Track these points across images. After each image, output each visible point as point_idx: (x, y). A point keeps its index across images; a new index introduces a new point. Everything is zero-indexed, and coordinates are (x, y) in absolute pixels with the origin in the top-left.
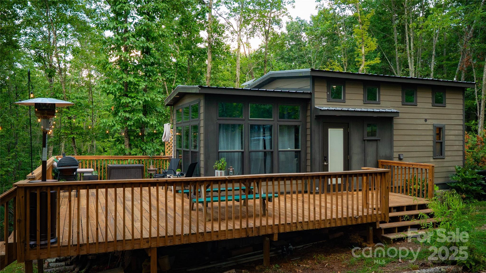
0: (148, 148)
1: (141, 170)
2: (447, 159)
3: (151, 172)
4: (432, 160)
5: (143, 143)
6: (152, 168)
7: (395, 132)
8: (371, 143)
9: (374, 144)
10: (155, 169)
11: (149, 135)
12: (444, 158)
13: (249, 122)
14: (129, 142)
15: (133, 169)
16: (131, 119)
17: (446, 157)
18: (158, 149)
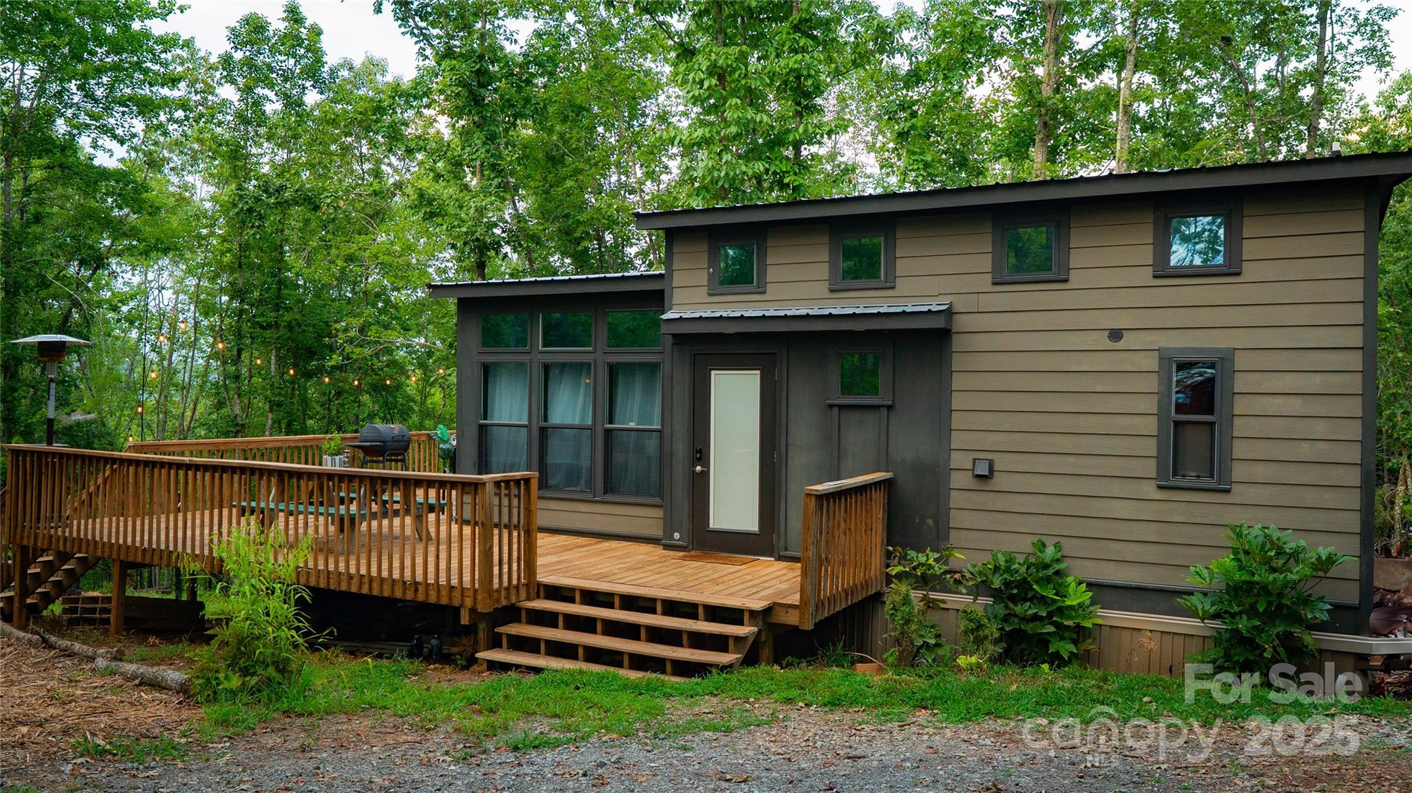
2: (1240, 493)
4: (1150, 490)
7: (958, 382)
8: (855, 417)
9: (871, 419)
12: (1228, 491)
13: (540, 356)
17: (1235, 488)
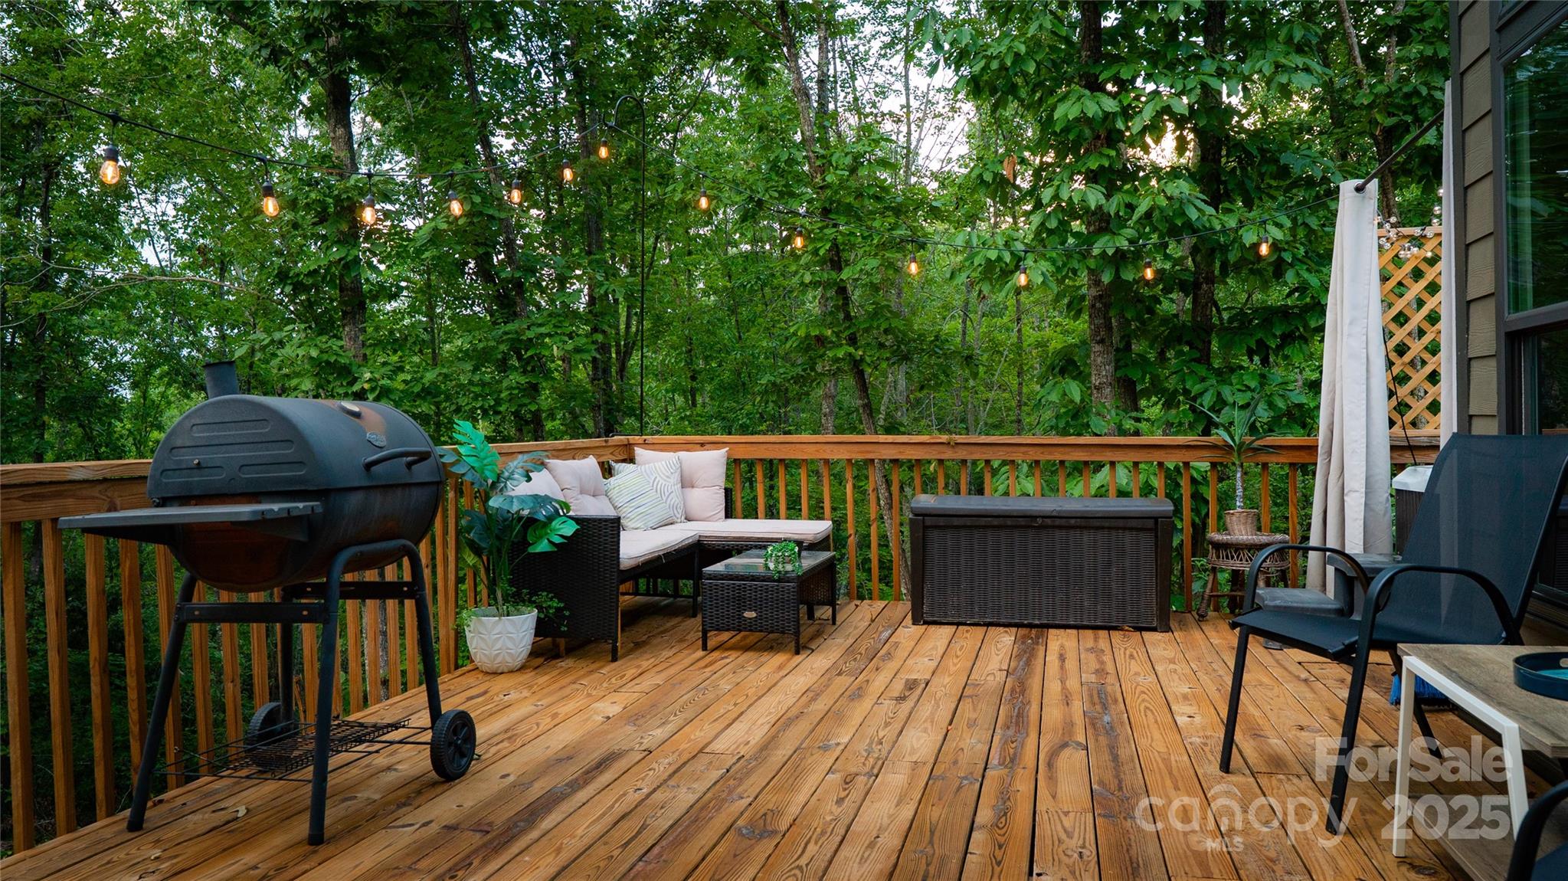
0: (1230, 400)
1: (1147, 539)
3: (1236, 564)
5: (1202, 370)
6: (1241, 532)
10: (1264, 538)
11: (1241, 323)
14: (1117, 368)
15: (1087, 537)
16: (1122, 222)
18: (1300, 406)
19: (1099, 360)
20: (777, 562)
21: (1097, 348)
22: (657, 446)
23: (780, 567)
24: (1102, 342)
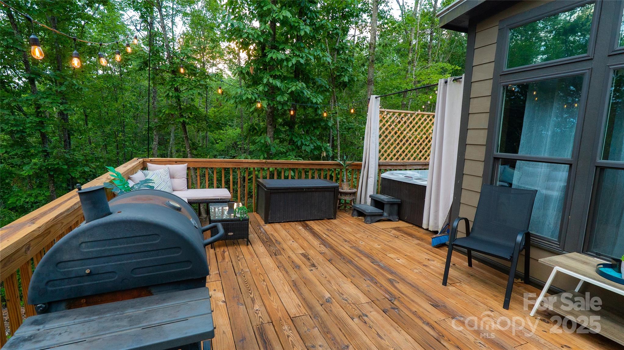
1: (332, 194)
6: (346, 189)
15: (317, 194)
19: (270, 130)
20: (241, 214)
21: (270, 127)
22: (156, 163)
23: (242, 216)
24: (271, 125)
